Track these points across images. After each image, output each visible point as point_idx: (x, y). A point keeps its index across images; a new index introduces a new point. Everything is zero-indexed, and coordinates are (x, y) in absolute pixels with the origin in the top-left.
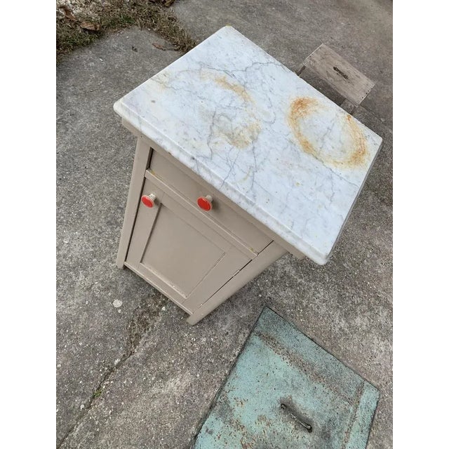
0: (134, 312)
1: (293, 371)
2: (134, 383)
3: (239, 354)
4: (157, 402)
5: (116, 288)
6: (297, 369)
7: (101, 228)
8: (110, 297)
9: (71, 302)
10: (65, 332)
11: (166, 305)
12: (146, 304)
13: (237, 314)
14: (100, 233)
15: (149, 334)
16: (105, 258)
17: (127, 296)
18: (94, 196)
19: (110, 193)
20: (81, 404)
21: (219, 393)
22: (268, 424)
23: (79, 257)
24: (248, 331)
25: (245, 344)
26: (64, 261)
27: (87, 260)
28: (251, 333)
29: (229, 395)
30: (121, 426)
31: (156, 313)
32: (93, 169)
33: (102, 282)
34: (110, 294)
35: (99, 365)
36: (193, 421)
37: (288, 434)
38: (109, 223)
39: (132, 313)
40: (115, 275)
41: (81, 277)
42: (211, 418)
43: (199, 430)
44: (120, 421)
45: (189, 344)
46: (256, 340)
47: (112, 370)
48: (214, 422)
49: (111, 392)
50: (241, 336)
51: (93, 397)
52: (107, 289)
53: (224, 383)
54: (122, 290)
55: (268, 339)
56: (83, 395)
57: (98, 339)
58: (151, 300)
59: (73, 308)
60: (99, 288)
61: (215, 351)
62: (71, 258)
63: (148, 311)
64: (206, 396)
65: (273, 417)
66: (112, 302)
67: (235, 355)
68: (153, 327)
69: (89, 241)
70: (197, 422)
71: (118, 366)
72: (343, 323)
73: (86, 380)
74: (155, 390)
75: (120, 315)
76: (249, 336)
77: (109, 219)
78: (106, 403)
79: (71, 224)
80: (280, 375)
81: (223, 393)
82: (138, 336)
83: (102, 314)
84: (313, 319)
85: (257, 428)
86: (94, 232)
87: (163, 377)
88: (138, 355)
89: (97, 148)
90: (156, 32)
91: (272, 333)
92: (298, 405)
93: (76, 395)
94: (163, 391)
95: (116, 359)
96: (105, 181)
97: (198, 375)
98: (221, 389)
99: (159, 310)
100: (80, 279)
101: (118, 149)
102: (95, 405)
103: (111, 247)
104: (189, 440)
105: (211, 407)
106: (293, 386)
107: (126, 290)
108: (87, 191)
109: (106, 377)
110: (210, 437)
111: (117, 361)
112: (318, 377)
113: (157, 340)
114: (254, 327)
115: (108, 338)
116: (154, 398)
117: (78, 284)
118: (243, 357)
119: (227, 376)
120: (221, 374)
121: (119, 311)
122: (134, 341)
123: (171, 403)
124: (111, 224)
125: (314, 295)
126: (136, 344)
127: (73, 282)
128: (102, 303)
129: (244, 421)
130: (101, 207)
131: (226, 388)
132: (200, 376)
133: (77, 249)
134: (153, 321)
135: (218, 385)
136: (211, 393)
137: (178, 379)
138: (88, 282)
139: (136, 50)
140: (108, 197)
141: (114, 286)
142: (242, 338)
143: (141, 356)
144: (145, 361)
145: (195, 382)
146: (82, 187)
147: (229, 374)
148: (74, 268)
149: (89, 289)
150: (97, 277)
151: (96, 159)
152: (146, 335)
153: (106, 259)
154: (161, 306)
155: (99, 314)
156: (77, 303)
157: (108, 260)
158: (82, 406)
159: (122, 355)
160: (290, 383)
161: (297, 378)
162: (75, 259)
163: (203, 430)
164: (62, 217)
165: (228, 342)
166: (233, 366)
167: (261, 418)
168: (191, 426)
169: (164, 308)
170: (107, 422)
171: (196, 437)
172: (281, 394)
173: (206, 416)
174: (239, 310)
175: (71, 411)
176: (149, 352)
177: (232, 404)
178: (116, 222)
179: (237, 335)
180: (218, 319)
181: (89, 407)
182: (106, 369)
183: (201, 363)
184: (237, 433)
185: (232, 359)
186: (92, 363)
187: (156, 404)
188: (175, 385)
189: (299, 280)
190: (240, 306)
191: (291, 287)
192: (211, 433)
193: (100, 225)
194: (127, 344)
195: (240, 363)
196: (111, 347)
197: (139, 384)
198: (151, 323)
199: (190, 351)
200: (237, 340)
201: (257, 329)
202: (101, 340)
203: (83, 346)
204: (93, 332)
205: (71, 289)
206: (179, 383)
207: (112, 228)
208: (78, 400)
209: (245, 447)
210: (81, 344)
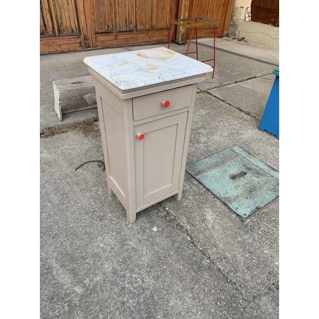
0: (163, 223)
1: (218, 170)
2: (203, 234)
3: (203, 186)
4: (216, 226)
5: (146, 227)
6: (217, 168)
7: (102, 225)
8: (150, 231)
9: (144, 252)
10: (162, 260)
11: (165, 207)
12: (161, 216)
14: (106, 226)
15: (179, 219)
17: (152, 223)
18: (77, 223)
19: (80, 214)
21: (219, 200)
22: (239, 187)
23: (116, 241)
24: (193, 179)
25: (199, 182)
26: (115, 249)
27: (120, 237)
28: (194, 178)
29: (222, 196)
30: (224, 245)
31: (168, 213)
32: (56, 218)
33: (138, 233)
34: (148, 231)
35: (188, 248)
37: (245, 181)
38: (101, 220)
40: (137, 226)
42: (231, 206)
44: (221, 246)
45: (191, 204)
46: (198, 177)
47: (193, 242)
48: (233, 206)
49: (204, 246)
51: (205, 255)
52: (144, 232)
53: (215, 196)
54: (148, 225)
55: (199, 173)
56: (202, 259)
57: (173, 245)
58: (159, 214)
59: (148, 252)
60: (141, 236)
61: (198, 195)
62: (115, 245)
63: (165, 217)
64: (219, 206)
65: (236, 184)
66: (153, 231)
68: (175, 217)
69: (108, 233)
70: (231, 213)
71: (191, 238)
72: (202, 145)
73: (194, 256)
74: (210, 226)
75: (163, 230)
76: (195, 179)
77: (98, 219)
78: (210, 249)
79: (91, 240)
80: (218, 174)
81: (220, 198)
82: (178, 225)
83: (158, 238)
84: (196, 154)
85: (240, 191)
86: (103, 229)
87: (204, 220)
88: (189, 228)
91: (197, 170)
92: (234, 174)
93: (200, 263)
94: (211, 222)
95: (187, 238)
96: (70, 214)
98: (218, 198)
99: (167, 211)
100: (132, 244)
101: (49, 201)
102: (209, 255)
104: (238, 218)
105: (225, 205)
106: (225, 172)
107: (148, 223)
108: (71, 226)
109: (196, 246)
110: (239, 209)
111: (189, 238)
112: (223, 162)
113: (183, 217)
114: (191, 176)
115: (174, 239)
116: (213, 227)
117: (134, 246)
118: (205, 184)
119: (212, 194)
120: (210, 196)
121: (160, 229)
122: (180, 227)
123: (218, 221)
126: (182, 227)
127: (132, 248)
128: (152, 237)
129: (236, 194)
130: (87, 221)
131: (218, 196)
132: (209, 205)
133: (110, 241)
135: (215, 199)
136: (219, 203)
137: (207, 214)
138: (136, 240)
141: (144, 228)
142: (195, 182)
144: (193, 225)
145: (211, 207)
146: (67, 228)
148: (123, 245)
149: (140, 241)
150: (134, 235)
151: (49, 215)
152: (179, 221)
153: (125, 227)
155: (158, 240)
156: (147, 249)
158: (208, 261)
159: (186, 235)
160: (222, 172)
161: (221, 169)
162: (117, 244)
163: (235, 211)
164: (83, 244)
165: (195, 188)
166: (208, 190)
167: (236, 188)
168: (232, 216)
169: (167, 209)
170: (220, 251)
171: (238, 215)
172: (227, 178)
173: (229, 208)
175: (209, 267)
176: (189, 222)
177: (226, 196)
178: (103, 216)
179: (193, 184)
181: (210, 258)
182: (191, 245)
183: (202, 202)
184: (240, 199)
185: (204, 189)
186: (185, 251)
187: (217, 227)
188: (210, 216)
192: (237, 208)
193: (100, 224)
194: (180, 231)
195: (208, 187)
196: (180, 239)
197: (205, 232)
198: (172, 217)
199: (195, 205)
200: (195, 185)
201: (193, 175)
202: (173, 243)
203: (174, 253)
204: (167, 246)
205: (135, 250)
206: (209, 214)
207: (105, 219)
208: (204, 262)
209: (247, 198)
210: (172, 253)
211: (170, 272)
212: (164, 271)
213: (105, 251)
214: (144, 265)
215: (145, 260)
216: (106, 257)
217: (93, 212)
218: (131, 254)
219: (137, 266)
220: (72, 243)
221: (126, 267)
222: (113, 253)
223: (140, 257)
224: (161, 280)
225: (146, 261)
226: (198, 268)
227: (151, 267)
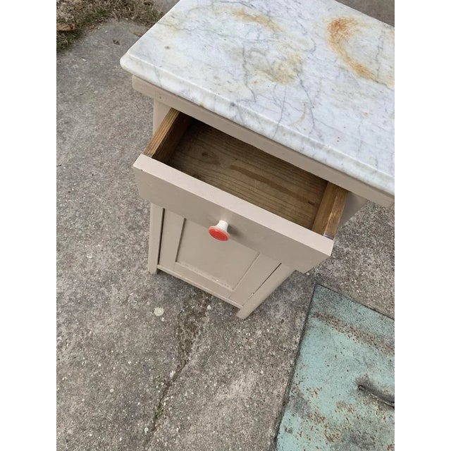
0: (178, 317)
1: (362, 348)
2: (195, 394)
3: (301, 341)
4: (225, 409)
5: (154, 296)
6: (366, 345)
7: (123, 235)
8: (150, 306)
9: (109, 320)
10: (110, 354)
11: (210, 303)
12: (190, 307)
13: (288, 298)
14: (123, 241)
15: (200, 337)
16: (135, 266)
17: (167, 301)
18: (109, 203)
19: (124, 197)
20: (144, 428)
21: (289, 386)
22: (349, 410)
23: (107, 270)
24: (304, 314)
25: (304, 329)
26: (92, 278)
27: (116, 272)
28: (307, 315)
29: (301, 386)
30: (193, 443)
31: (202, 314)
32: (101, 175)
33: (137, 292)
34: (148, 303)
35: (154, 381)
36: (268, 422)
37: (373, 416)
38: (131, 228)
39: (176, 319)
40: (149, 282)
41: (114, 291)
42: (287, 415)
43: (277, 432)
44: (191, 438)
45: (245, 341)
46: (314, 321)
47: (169, 384)
48: (291, 419)
49: (173, 408)
50: (298, 321)
51: (156, 417)
52: (145, 298)
53: (291, 375)
54: (160, 296)
55: (327, 318)
56: (145, 417)
57: (146, 354)
58: (193, 301)
59: (112, 325)
60: (135, 299)
61: (274, 342)
62: (99, 273)
63: (193, 313)
64: (275, 392)
65: (353, 401)
66: (153, 312)
67: (296, 343)
68: (202, 329)
69: (113, 251)
70: (272, 423)
71: (175, 378)
73: (144, 400)
74: (220, 397)
75: (164, 324)
76: (307, 319)
77: (130, 224)
78: (171, 421)
79: (91, 237)
80: (349, 354)
81: (293, 385)
82: (189, 342)
83: (145, 326)
84: (370, 288)
85: (339, 417)
86: (117, 241)
87: (224, 381)
88: (193, 362)
89: (100, 152)
90: (135, 20)
91: (330, 311)
92: (376, 384)
93: (137, 418)
94: (228, 396)
95: (171, 371)
96: (117, 185)
97: (262, 372)
98: (290, 382)
99: (204, 310)
100: (114, 294)
101: (123, 149)
102: (159, 425)
103: (139, 253)
104: (269, 443)
105: (285, 404)
106: (366, 363)
107: (165, 295)
108: (100, 200)
109: (164, 393)
110: (290, 438)
111: (172, 374)
112: (390, 348)
113: (209, 342)
114: (310, 308)
115: (158, 351)
116: (220, 405)
117: (112, 299)
118: (305, 342)
119: (293, 367)
120: (286, 365)
121: (163, 319)
122: (186, 348)
123: (241, 408)
124: (134, 229)
125: (365, 262)
126: (188, 351)
127: (107, 298)
128: (143, 315)
129: (324, 411)
130: (118, 213)
131: (296, 380)
132: (265, 372)
133: (103, 262)
134: (200, 323)
135: (286, 379)
136: (281, 389)
137: (242, 380)
138: (122, 296)
139: (118, 43)
140: (124, 201)
141: (151, 294)
142: (299, 323)
143: (197, 363)
144: (202, 367)
145: (261, 379)
146: (93, 196)
147: (295, 364)
148: (104, 283)
149: (125, 302)
150: (131, 288)
151: (102, 164)
152: (197, 339)
153: (137, 267)
154: (205, 305)
155: (142, 327)
156: (116, 320)
157: (139, 268)
158: (146, 430)
159: (176, 366)
160: (361, 360)
161: (368, 355)
162: (103, 274)
163: (282, 430)
164: (80, 232)
165: (285, 330)
166: (297, 355)
167: (341, 405)
168: (267, 428)
169: (209, 307)
170: (177, 442)
171: (275, 439)
172: (355, 375)
173: (281, 414)
174: (289, 294)
175: (135, 437)
176: (204, 357)
177: (305, 396)
178: (138, 226)
179: (293, 320)
180: (270, 308)
181: (154, 429)
182: (163, 384)
183: (262, 358)
184: (319, 426)
185: (294, 347)
186: (146, 381)
187: (225, 411)
188: (241, 387)
189: (345, 250)
190: (289, 290)
191: (338, 258)
192: (290, 431)
193: (122, 232)
194: (179, 353)
195: (304, 350)
196: (163, 359)
197: (202, 394)
198: (199, 325)
199: (248, 347)
200: (294, 326)
201: (314, 310)
202: (150, 354)
203: (132, 364)
204: (139, 348)
205: (106, 305)
206: (243, 384)
207: (135, 233)
208: (140, 423)
209: (330, 439)
210: (130, 363)
211: (96, 378)
212: (91, 367)
213: (83, 266)
214: (88, 333)
215: (97, 329)
216: (74, 274)
217: (138, 210)
218: (96, 303)
219: (81, 324)
220: (74, 218)
221: (72, 309)
222: (85, 279)
223: (98, 318)
224: (76, 371)
225: (97, 331)
226: (124, 420)
227: (88, 345)
